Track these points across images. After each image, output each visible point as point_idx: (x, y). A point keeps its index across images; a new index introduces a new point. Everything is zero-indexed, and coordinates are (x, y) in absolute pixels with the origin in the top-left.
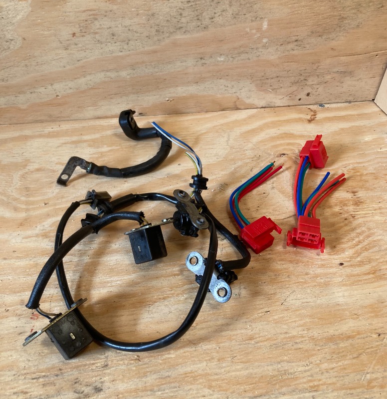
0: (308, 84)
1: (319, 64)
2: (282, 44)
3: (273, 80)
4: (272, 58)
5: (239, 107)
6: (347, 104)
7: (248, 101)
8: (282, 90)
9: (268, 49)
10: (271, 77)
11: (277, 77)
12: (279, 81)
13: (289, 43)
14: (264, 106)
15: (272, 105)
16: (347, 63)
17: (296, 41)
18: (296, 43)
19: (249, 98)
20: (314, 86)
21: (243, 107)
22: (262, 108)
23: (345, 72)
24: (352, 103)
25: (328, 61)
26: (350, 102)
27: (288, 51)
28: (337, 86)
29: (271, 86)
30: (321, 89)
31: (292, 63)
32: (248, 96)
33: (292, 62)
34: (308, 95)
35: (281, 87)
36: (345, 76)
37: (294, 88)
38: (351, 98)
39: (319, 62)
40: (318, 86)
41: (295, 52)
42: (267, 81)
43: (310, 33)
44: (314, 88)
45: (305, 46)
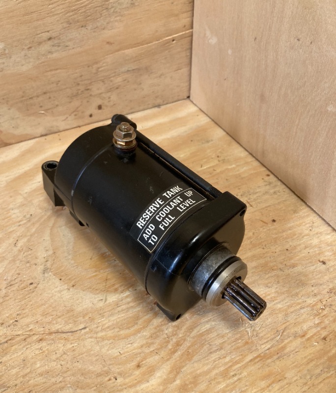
0: (93, 94)
1: (98, 65)
2: (30, 48)
3: (40, 99)
4: (24, 68)
5: (8, 142)
6: (156, 110)
7: (17, 132)
8: (60, 109)
9: (10, 57)
10: (35, 94)
11: (45, 93)
12: (50, 98)
13: (40, 43)
14: (43, 133)
15: (55, 129)
16: (136, 57)
17: (50, 39)
18: (50, 43)
19: (16, 127)
20: (104, 95)
21: (13, 141)
22: (42, 136)
23: (139, 70)
24: (163, 107)
25: (110, 59)
26: (159, 106)
27: (43, 55)
28: (135, 90)
29: (41, 107)
30: (114, 97)
31: (58, 71)
32: (13, 126)
33: (57, 69)
34: (100, 107)
35: (57, 106)
36: (141, 75)
37: (76, 103)
38: (159, 101)
39: (96, 63)
40: (109, 94)
41: (55, 55)
42: (31, 101)
43: (65, 25)
44: (104, 98)
45: (67, 44)
